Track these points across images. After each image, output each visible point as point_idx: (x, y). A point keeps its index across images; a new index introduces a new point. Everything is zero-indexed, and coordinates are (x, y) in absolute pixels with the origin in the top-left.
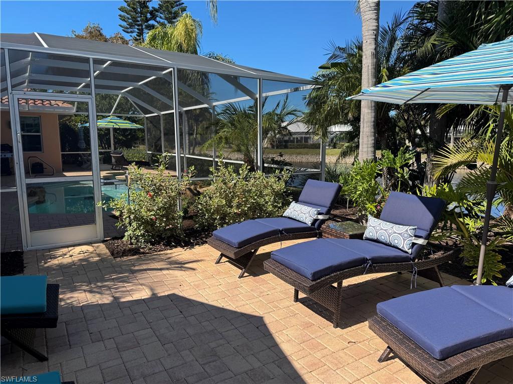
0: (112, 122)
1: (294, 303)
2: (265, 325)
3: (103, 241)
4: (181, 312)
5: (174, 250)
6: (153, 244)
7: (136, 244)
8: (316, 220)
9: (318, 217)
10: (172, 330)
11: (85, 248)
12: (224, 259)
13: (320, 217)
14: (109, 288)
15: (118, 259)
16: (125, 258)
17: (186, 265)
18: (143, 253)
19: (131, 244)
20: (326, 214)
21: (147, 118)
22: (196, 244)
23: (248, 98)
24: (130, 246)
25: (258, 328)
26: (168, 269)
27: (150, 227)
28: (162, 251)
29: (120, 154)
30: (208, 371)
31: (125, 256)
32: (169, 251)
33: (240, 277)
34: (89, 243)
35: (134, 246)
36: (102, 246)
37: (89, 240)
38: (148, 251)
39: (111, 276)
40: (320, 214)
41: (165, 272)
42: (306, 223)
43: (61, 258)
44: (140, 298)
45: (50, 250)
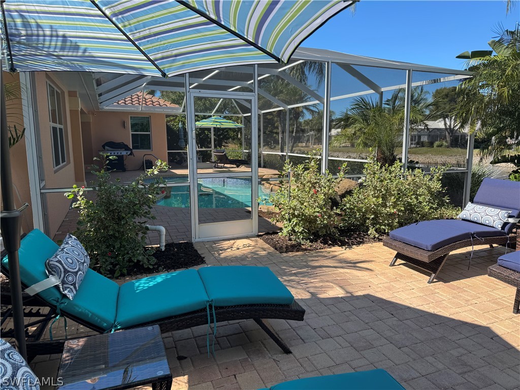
0: (217, 122)
1: (515, 315)
2: (498, 336)
3: (259, 236)
4: (393, 315)
5: (333, 249)
6: (311, 241)
7: (295, 240)
8: (505, 224)
9: (508, 220)
10: (397, 333)
11: (246, 241)
12: (399, 261)
13: (511, 220)
14: (298, 283)
15: (285, 255)
16: (290, 254)
17: (358, 265)
18: (306, 250)
19: (290, 240)
20: (517, 218)
21: (245, 117)
22: (353, 244)
23: (372, 91)
24: (289, 242)
25: (492, 338)
26: (342, 267)
27: (308, 224)
28: (322, 249)
29: (223, 153)
30: (473, 382)
31: (290, 251)
32: (328, 249)
33: (429, 282)
34: (247, 237)
35: (294, 242)
36: (260, 241)
37: (245, 234)
38: (309, 248)
39: (291, 271)
40: (510, 217)
41: (341, 270)
42: (493, 227)
43: (230, 250)
44: (337, 296)
45: (215, 242)
